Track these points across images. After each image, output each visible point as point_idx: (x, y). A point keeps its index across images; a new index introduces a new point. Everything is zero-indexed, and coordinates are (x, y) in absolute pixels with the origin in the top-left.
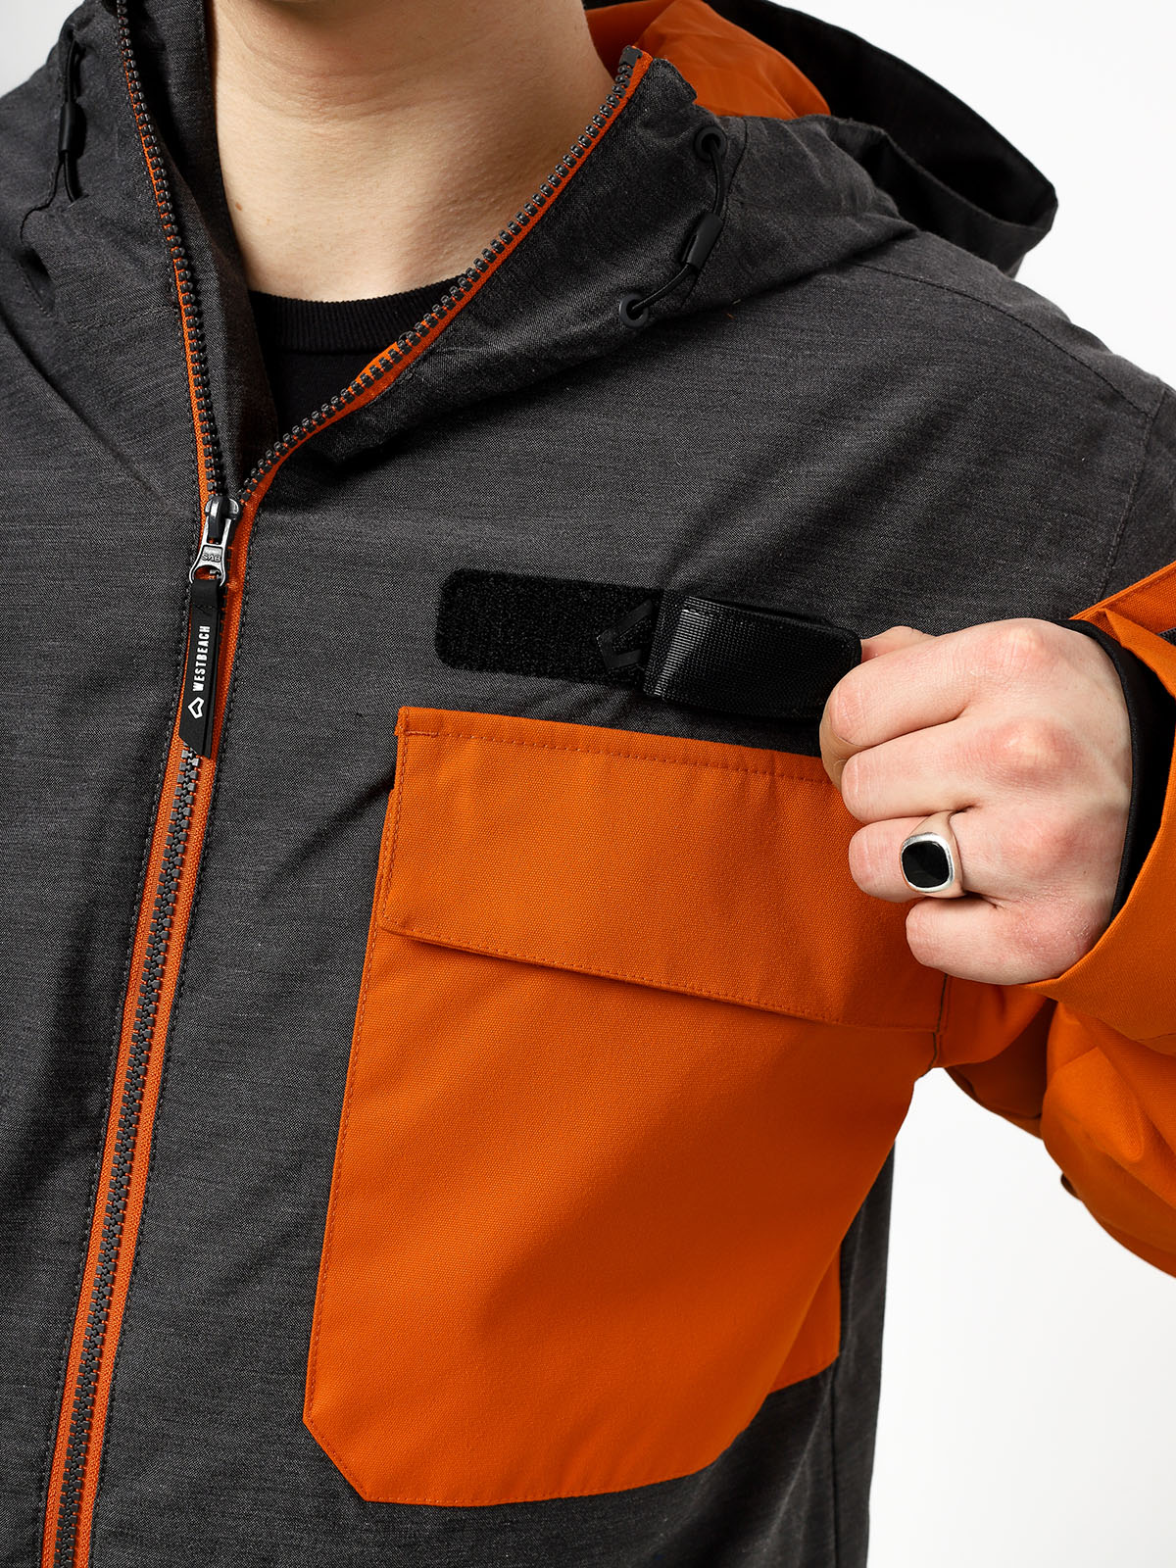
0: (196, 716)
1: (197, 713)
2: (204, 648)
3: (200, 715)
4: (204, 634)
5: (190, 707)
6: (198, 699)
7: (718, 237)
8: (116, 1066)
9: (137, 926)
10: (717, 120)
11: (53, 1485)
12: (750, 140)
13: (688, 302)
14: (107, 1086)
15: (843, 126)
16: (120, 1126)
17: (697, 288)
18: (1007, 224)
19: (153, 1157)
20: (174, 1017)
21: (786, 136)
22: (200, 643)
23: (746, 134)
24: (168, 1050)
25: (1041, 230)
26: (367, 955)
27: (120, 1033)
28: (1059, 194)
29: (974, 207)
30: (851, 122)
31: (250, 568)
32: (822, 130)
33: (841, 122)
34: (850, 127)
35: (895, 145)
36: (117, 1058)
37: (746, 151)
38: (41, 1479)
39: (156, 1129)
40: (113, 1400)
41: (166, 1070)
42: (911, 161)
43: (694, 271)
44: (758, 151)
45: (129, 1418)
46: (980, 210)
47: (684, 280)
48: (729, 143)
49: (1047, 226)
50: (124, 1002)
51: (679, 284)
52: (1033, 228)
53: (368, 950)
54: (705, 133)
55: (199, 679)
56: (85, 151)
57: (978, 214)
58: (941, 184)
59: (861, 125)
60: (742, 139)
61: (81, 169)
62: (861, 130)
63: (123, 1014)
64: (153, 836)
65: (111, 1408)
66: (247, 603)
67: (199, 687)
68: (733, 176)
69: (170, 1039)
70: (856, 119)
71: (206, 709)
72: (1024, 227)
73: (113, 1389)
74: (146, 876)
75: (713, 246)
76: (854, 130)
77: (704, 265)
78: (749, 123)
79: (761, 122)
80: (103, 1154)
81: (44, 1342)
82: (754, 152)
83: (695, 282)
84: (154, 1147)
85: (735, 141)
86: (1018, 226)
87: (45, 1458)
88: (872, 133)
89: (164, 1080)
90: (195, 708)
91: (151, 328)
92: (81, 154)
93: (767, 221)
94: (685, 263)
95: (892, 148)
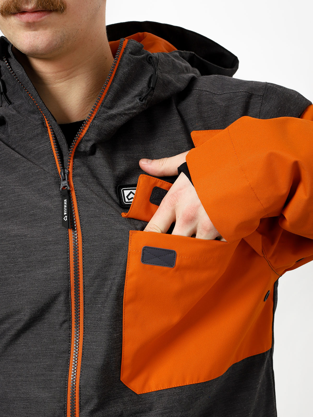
0: (66, 220)
1: (66, 219)
2: (66, 204)
3: (67, 219)
4: (65, 201)
5: (64, 219)
6: (66, 216)
7: (157, 80)
8: (71, 308)
9: (70, 274)
10: (151, 54)
11: (68, 412)
12: (160, 57)
13: (153, 96)
14: (70, 313)
15: (183, 52)
16: (75, 322)
17: (154, 93)
18: (227, 69)
19: (84, 328)
20: (84, 294)
21: (168, 56)
22: (65, 204)
23: (159, 56)
24: (84, 302)
25: (236, 69)
26: (126, 272)
27: (71, 301)
28: (239, 59)
29: (219, 67)
30: (185, 51)
31: (74, 185)
32: (177, 54)
33: (182, 52)
34: (185, 53)
35: (197, 55)
36: (71, 306)
37: (159, 60)
38: (65, 412)
39: (84, 321)
40: (80, 388)
41: (84, 307)
42: (202, 59)
43: (153, 89)
44: (162, 60)
45: (85, 392)
46: (220, 67)
47: (150, 91)
48: (155, 58)
49: (237, 68)
50: (71, 293)
51: (150, 92)
52: (234, 69)
53: (127, 270)
54: (149, 56)
55: (65, 212)
56: (7, 91)
57: (220, 68)
58: (210, 63)
59: (188, 52)
60: (158, 57)
61: (8, 96)
62: (187, 53)
63: (71, 296)
64: (69, 252)
65: (80, 391)
66: (76, 193)
67: (65, 214)
68: (157, 66)
69: (84, 299)
70: (186, 50)
71: (68, 218)
72: (231, 69)
73: (80, 386)
74: (70, 262)
75: (156, 82)
76: (186, 53)
77: (155, 87)
78: (159, 54)
79: (161, 54)
80: (72, 330)
81: (62, 377)
82: (161, 60)
83: (154, 92)
84: (84, 325)
85: (156, 58)
86: (230, 69)
87: (65, 406)
88: (191, 53)
89: (84, 309)
90: (65, 219)
91: (40, 133)
92: (6, 92)
93: (167, 76)
94: (150, 87)
95: (196, 56)
